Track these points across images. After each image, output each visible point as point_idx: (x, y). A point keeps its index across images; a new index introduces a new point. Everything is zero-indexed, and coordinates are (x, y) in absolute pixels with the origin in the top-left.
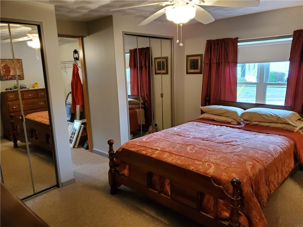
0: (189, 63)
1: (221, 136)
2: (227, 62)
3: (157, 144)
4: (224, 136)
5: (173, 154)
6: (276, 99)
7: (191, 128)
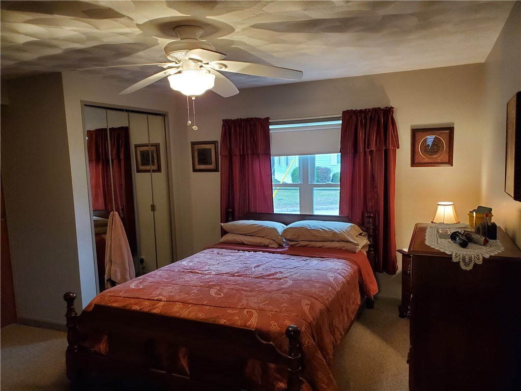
0: (196, 154)
1: (258, 266)
2: (255, 154)
3: (158, 291)
4: (262, 267)
5: (189, 303)
6: (322, 207)
7: (210, 259)
